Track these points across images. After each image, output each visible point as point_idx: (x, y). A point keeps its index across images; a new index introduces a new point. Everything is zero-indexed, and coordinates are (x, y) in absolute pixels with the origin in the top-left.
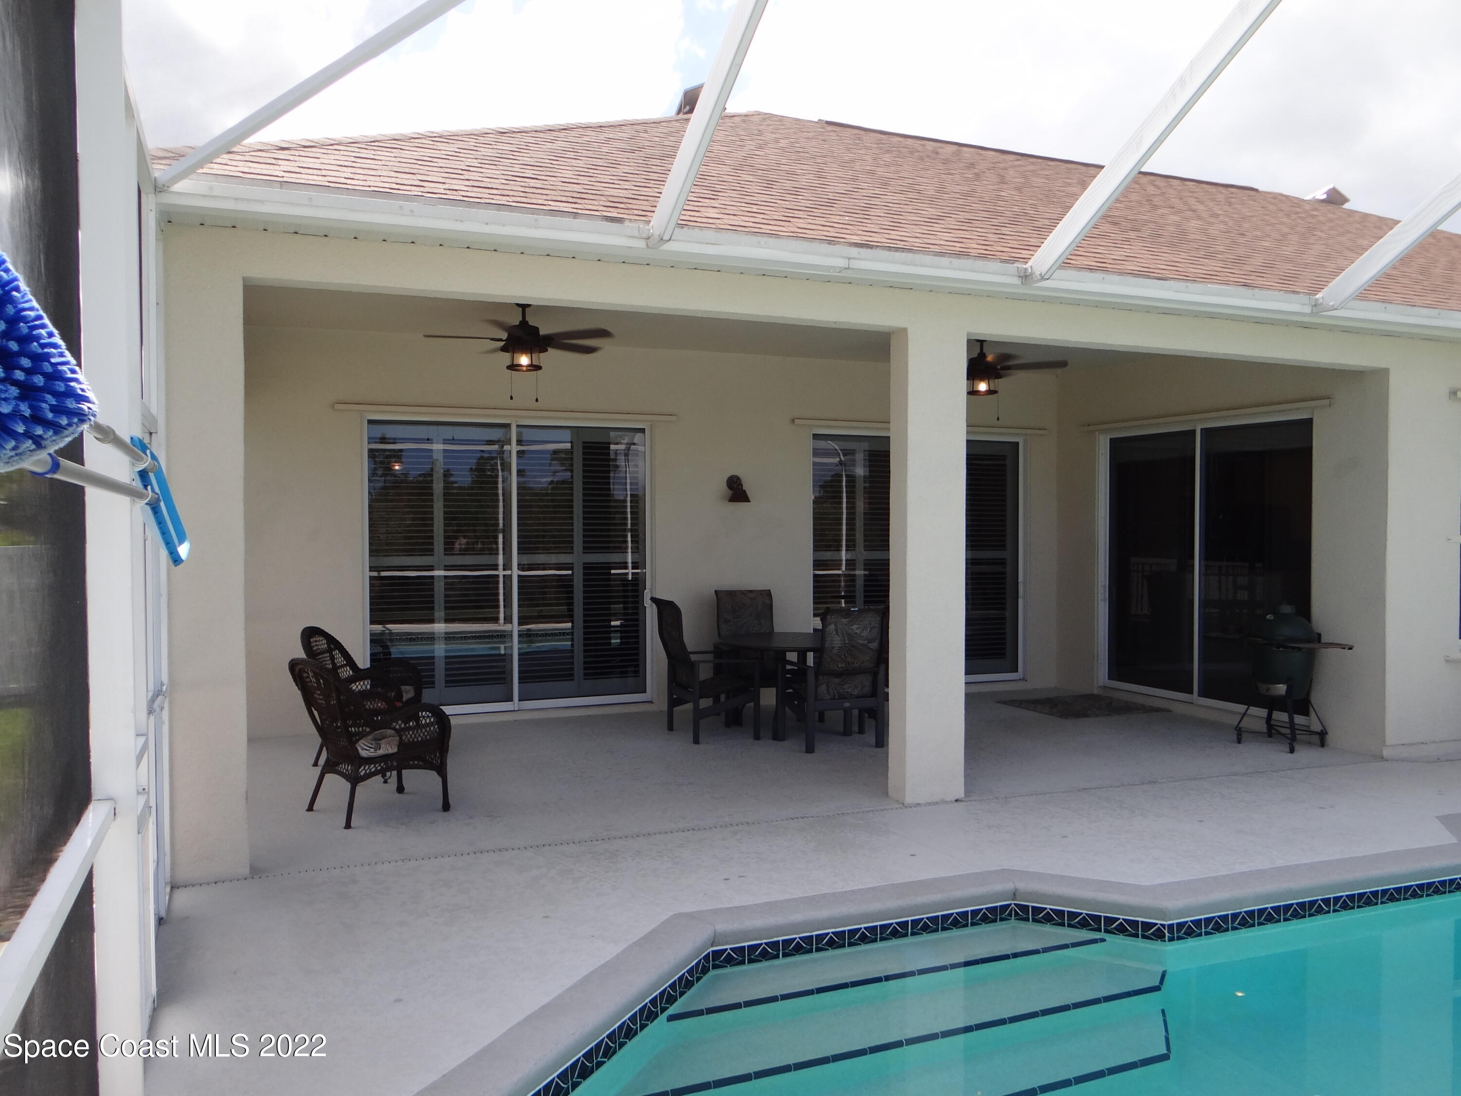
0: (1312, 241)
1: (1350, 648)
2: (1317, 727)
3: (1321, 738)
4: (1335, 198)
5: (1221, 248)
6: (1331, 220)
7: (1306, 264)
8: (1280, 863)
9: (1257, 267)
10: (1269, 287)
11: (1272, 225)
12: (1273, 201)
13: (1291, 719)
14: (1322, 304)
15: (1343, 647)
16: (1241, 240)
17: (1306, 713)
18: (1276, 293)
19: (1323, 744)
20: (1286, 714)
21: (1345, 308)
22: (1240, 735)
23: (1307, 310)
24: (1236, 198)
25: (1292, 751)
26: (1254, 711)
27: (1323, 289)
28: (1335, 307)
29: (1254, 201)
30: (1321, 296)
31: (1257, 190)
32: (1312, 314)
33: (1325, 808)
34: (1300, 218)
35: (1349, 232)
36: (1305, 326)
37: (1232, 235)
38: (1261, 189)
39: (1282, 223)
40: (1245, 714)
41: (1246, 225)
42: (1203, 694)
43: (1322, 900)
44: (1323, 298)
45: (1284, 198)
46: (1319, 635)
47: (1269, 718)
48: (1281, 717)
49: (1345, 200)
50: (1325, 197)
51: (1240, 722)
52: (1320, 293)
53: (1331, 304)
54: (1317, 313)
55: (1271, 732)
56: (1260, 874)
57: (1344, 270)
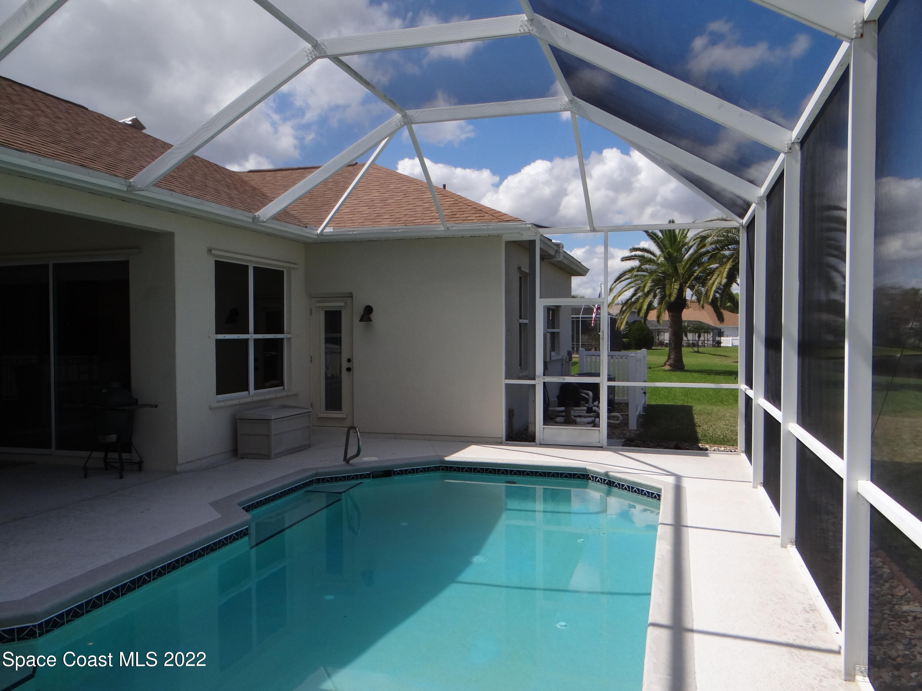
0: (124, 147)
1: (156, 407)
2: (136, 459)
3: (139, 466)
4: (137, 125)
5: (64, 139)
6: (136, 138)
7: (122, 161)
8: (117, 557)
9: (90, 156)
10: (98, 169)
11: (99, 132)
12: (98, 118)
13: (120, 456)
14: (133, 185)
15: (151, 406)
16: (77, 137)
17: (130, 451)
18: (103, 174)
19: (140, 469)
20: (117, 453)
21: (148, 191)
22: (86, 472)
23: (124, 188)
24: (72, 110)
25: (121, 477)
26: (96, 454)
27: (133, 177)
28: (142, 189)
29: (85, 115)
30: (133, 180)
31: (86, 109)
32: (127, 192)
33: (144, 512)
34: (117, 132)
35: (147, 147)
36: (124, 200)
37: (71, 132)
38: (90, 109)
39: (104, 132)
40: (89, 457)
41: (81, 129)
42: (59, 447)
43: (146, 574)
44: (134, 182)
45: (105, 118)
46: (137, 400)
47: (106, 458)
48: (114, 456)
49: (144, 128)
50: (130, 123)
51: (86, 463)
52: (132, 179)
53: (140, 186)
54: (131, 191)
55: (107, 467)
56: (105, 568)
57: (145, 168)
